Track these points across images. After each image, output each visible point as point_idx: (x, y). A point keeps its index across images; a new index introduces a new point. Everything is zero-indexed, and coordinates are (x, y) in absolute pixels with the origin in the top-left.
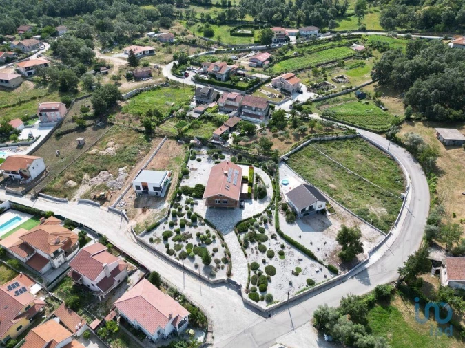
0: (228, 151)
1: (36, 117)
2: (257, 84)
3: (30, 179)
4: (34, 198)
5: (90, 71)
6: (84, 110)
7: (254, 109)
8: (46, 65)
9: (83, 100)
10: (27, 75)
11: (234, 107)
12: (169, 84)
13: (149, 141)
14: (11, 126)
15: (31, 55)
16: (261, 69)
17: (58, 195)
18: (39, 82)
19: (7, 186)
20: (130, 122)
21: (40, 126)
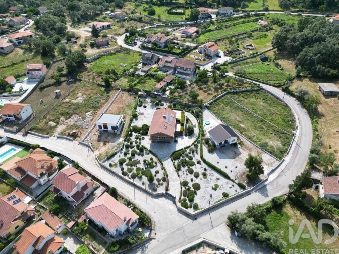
0: (166, 100)
1: (25, 75)
2: (187, 51)
3: (21, 121)
4: (25, 134)
5: (64, 41)
6: (60, 70)
7: (185, 69)
8: (31, 36)
9: (59, 62)
10: (17, 44)
11: (170, 68)
12: (122, 50)
13: (108, 93)
14: (6, 82)
15: (19, 29)
16: (190, 39)
17: (42, 133)
18: (26, 49)
19: (5, 126)
20: (94, 79)
21: (27, 81)
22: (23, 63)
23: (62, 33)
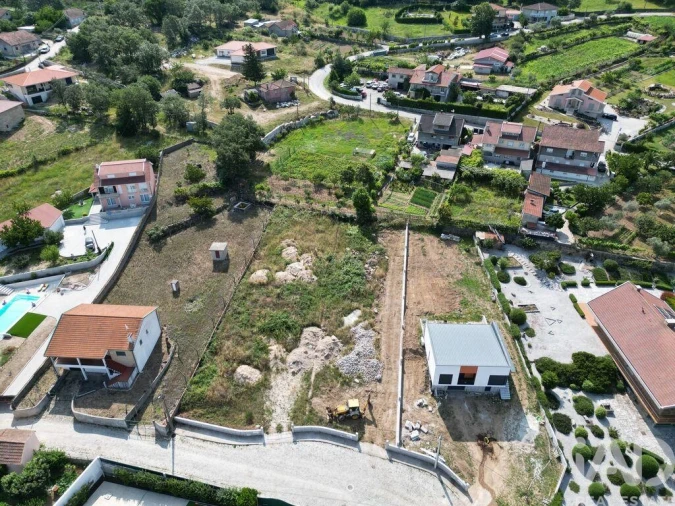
2: (519, 108)
5: (167, 92)
6: (194, 176)
7: (569, 153)
8: (69, 80)
9: (179, 152)
10: (31, 103)
11: (521, 153)
12: (336, 112)
13: (374, 241)
15: (24, 63)
18: (64, 118)
19: (76, 406)
20: (308, 198)
21: (103, 218)
22: (65, 159)
23: (155, 72)
